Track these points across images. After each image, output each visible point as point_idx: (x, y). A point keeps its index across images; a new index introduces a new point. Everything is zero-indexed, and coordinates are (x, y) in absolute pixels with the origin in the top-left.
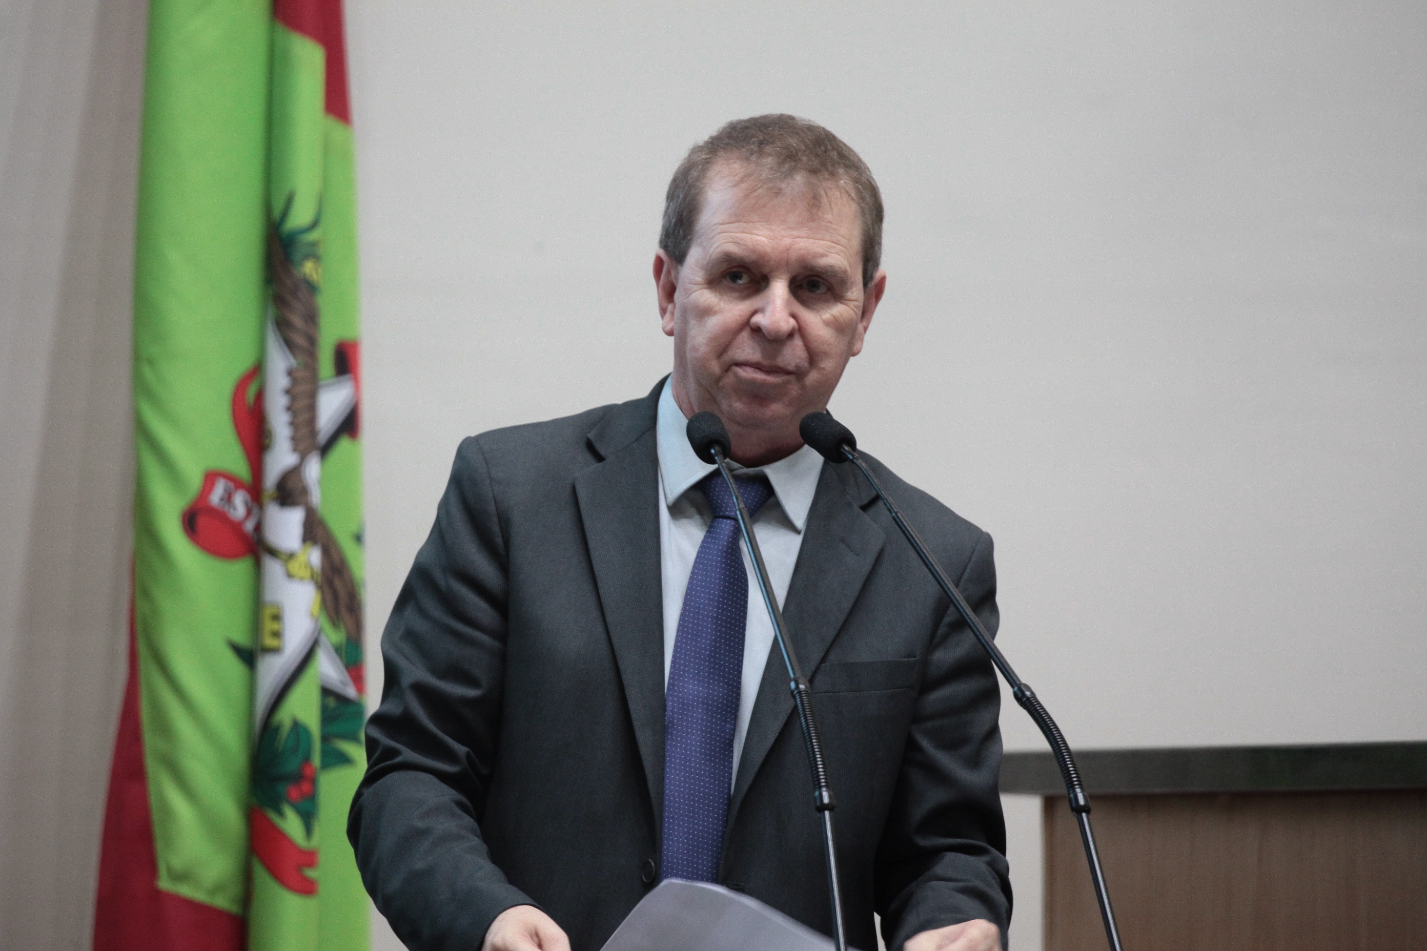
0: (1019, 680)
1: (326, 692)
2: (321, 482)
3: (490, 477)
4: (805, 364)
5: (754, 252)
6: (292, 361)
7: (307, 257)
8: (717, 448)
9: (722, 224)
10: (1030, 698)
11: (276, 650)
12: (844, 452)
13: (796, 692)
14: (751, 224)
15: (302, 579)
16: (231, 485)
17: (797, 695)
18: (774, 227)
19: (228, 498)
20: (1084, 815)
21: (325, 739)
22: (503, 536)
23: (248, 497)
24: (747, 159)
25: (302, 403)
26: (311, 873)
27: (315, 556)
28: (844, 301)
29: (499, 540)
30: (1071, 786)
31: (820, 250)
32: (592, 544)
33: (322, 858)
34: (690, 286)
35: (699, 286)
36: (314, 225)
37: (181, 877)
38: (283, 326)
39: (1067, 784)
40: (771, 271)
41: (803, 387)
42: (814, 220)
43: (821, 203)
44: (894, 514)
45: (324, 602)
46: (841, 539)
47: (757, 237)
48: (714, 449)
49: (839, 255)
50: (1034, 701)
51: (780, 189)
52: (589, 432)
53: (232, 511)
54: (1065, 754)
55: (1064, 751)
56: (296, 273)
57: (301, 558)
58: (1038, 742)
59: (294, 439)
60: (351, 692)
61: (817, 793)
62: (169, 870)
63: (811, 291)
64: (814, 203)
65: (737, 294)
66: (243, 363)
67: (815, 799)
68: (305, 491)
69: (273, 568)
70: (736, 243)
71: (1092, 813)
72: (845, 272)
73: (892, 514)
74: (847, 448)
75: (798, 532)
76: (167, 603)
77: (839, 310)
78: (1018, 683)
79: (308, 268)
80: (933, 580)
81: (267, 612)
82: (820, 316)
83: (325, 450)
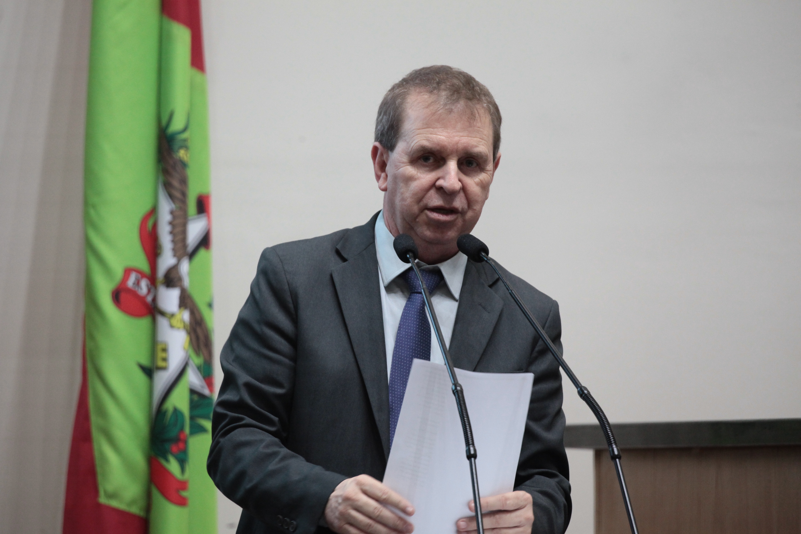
0: (581, 384)
1: (193, 392)
2: (189, 274)
3: (284, 270)
4: (466, 206)
5: (438, 145)
6: (173, 206)
7: (181, 147)
8: (411, 254)
9: (419, 129)
10: (587, 394)
11: (164, 369)
12: (482, 256)
13: (455, 391)
14: (436, 129)
15: (179, 328)
16: (140, 276)
17: (456, 393)
18: (449, 131)
19: (137, 283)
20: (617, 460)
21: (192, 418)
22: (293, 303)
23: (149, 283)
24: (431, 92)
25: (178, 229)
26: (184, 494)
27: (186, 316)
28: (486, 172)
29: (291, 306)
30: (610, 444)
31: (475, 144)
32: (343, 307)
33: (191, 485)
34: (398, 164)
35: (405, 164)
36: (185, 129)
37: (112, 496)
38: (167, 186)
39: (608, 443)
40: (448, 155)
41: (464, 221)
42: (470, 126)
43: (475, 117)
44: (510, 291)
45: (191, 340)
46: (479, 304)
47: (439, 137)
48: (409, 255)
49: (484, 146)
50: (589, 396)
51: (452, 109)
52: (337, 245)
53: (140, 290)
54: (606, 426)
55: (606, 424)
56: (175, 156)
57: (178, 317)
58: (592, 419)
59: (174, 250)
60: (206, 392)
62: (105, 492)
63: (469, 166)
64: (472, 117)
65: (428, 169)
66: (146, 207)
68: (180, 279)
69: (162, 322)
70: (428, 140)
71: (622, 459)
72: (487, 156)
73: (509, 291)
74: (483, 254)
75: (457, 301)
76: (104, 343)
77: (483, 176)
78: (580, 386)
79: (182, 153)
80: (531, 326)
81: (159, 347)
82: (474, 180)
83: (192, 256)
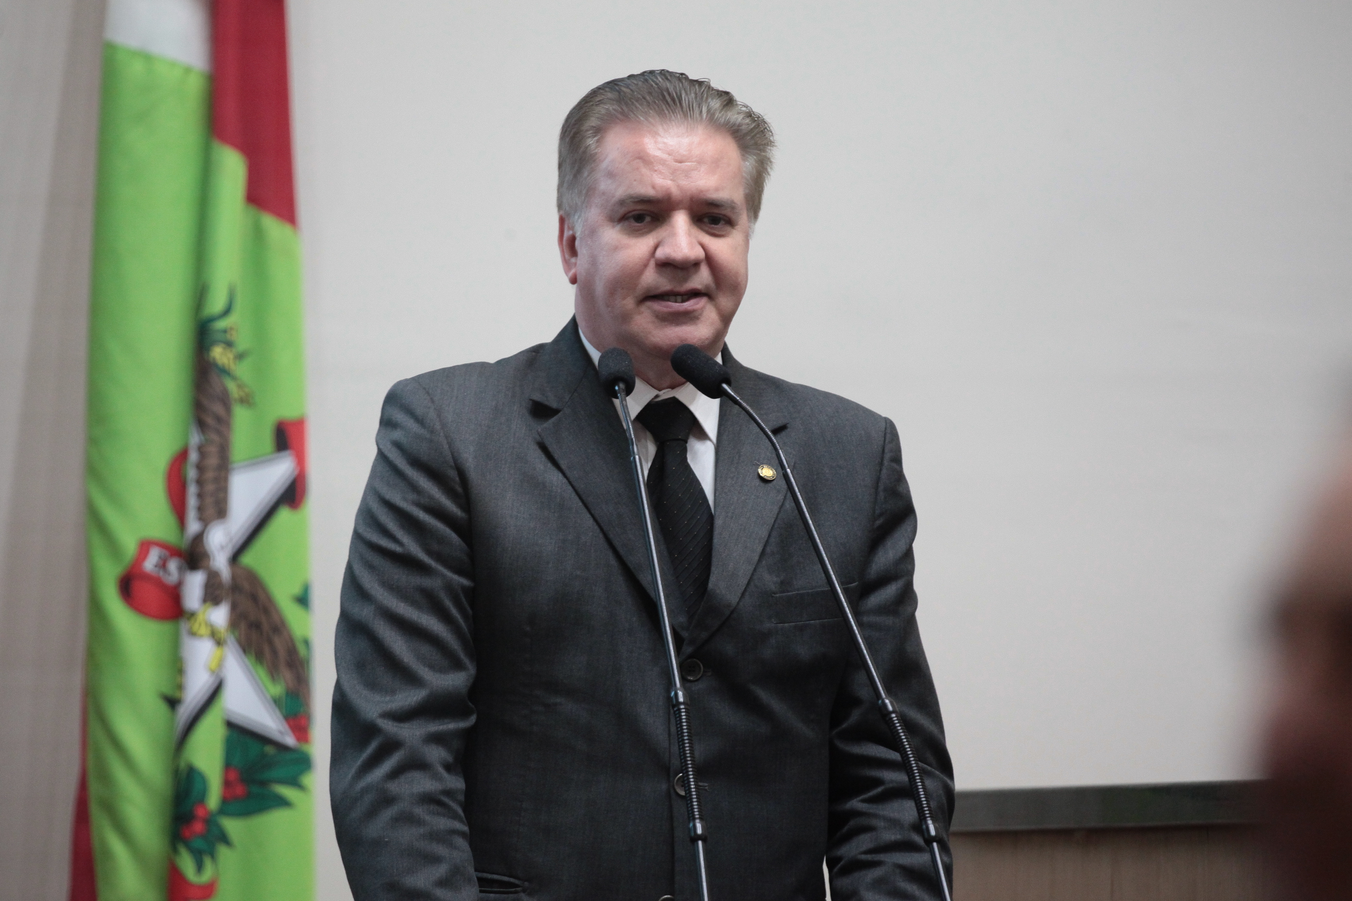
6: (202, 438)
7: (216, 343)
8: (621, 385)
11: (180, 702)
15: (206, 638)
16: (166, 553)
19: (163, 565)
36: (226, 313)
48: (618, 386)
53: (166, 575)
57: (201, 617)
59: (200, 509)
60: (289, 740)
61: (691, 825)
67: (689, 829)
68: (207, 554)
79: (217, 352)
